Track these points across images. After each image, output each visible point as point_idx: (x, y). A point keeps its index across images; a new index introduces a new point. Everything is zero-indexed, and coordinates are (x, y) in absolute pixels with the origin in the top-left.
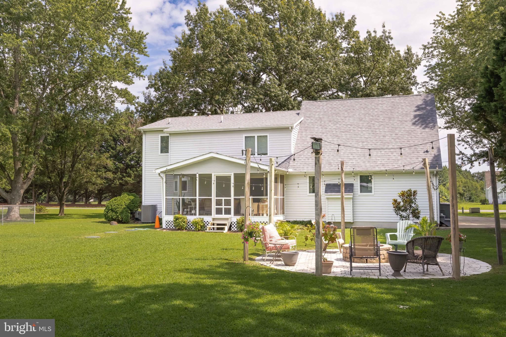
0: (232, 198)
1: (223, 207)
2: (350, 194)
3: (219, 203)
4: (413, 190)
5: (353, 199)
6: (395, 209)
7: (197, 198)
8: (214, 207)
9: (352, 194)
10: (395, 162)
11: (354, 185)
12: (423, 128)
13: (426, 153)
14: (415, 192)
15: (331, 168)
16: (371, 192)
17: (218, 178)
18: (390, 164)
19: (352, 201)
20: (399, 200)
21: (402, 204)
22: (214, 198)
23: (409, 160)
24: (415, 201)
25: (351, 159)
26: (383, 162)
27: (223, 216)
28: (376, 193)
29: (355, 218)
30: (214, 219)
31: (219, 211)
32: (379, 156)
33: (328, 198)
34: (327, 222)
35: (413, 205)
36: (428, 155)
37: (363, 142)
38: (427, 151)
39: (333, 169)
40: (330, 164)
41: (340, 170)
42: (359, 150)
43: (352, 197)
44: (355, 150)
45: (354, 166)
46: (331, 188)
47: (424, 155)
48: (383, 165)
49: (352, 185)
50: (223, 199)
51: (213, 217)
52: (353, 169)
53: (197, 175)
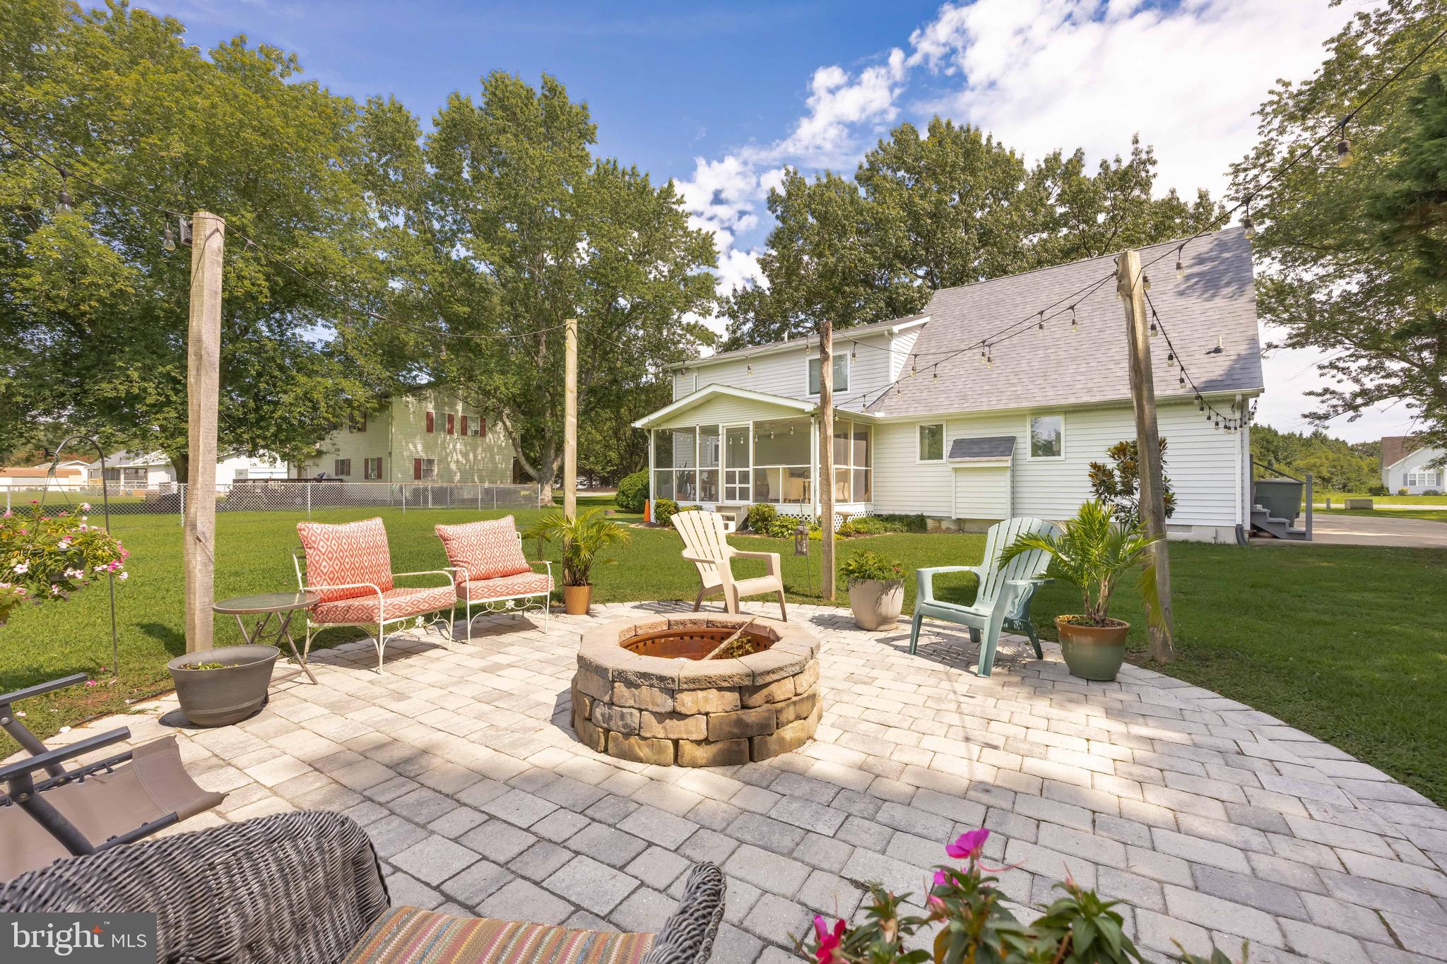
0: (751, 469)
1: (737, 485)
2: (1005, 458)
3: (730, 478)
5: (1014, 469)
6: (1097, 491)
7: (698, 469)
8: (722, 485)
9: (1010, 458)
11: (1019, 440)
12: (1208, 300)
13: (1213, 355)
15: (965, 405)
16: (1059, 453)
17: (729, 431)
19: (1008, 474)
20: (1111, 464)
21: (1117, 476)
22: (722, 469)
25: (1013, 385)
26: (1089, 385)
27: (737, 502)
28: (1069, 456)
29: (1018, 512)
30: (719, 508)
31: (731, 494)
32: (1082, 374)
33: (956, 470)
34: (954, 518)
36: (1219, 359)
37: (1047, 348)
38: (1217, 350)
39: (969, 407)
40: (964, 398)
41: (985, 408)
42: (1035, 364)
43: (1009, 464)
44: (1024, 366)
45: (1018, 398)
46: (963, 448)
47: (1206, 359)
48: (1090, 391)
49: (1012, 440)
50: (737, 470)
51: (720, 504)
52: (1013, 405)
53: (698, 426)
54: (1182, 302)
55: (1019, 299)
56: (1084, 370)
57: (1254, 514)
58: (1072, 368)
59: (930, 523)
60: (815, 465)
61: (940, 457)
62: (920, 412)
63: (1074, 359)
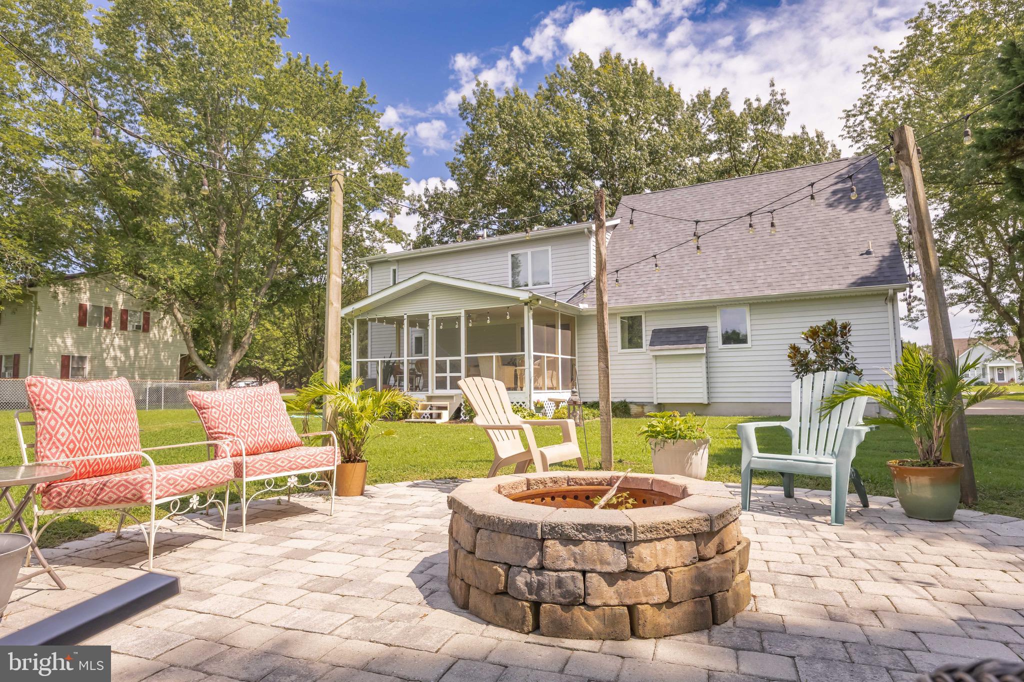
0: (463, 358)
1: (448, 375)
2: (700, 346)
3: (440, 367)
4: (839, 324)
5: (707, 356)
6: (796, 370)
7: (405, 359)
8: (432, 375)
9: (704, 345)
10: (797, 278)
11: (710, 330)
13: (865, 256)
14: (844, 327)
15: (662, 297)
16: (744, 341)
17: (439, 320)
18: (785, 283)
19: (704, 360)
20: (804, 346)
21: (812, 356)
22: (432, 358)
23: (828, 272)
24: (847, 348)
25: (702, 280)
26: (769, 280)
27: (448, 392)
28: (755, 343)
29: (713, 395)
30: (430, 398)
31: (441, 384)
32: (761, 271)
33: (656, 357)
34: (655, 403)
35: (842, 357)
36: (870, 260)
37: (728, 248)
38: (868, 253)
39: (665, 299)
40: (660, 291)
41: (680, 300)
42: (720, 262)
43: (704, 351)
44: (710, 264)
45: (708, 291)
46: (662, 337)
47: (861, 260)
48: (770, 285)
49: (705, 329)
50: (448, 359)
51: (430, 393)
52: (705, 298)
53: (405, 317)
54: (832, 212)
55: (698, 206)
56: (762, 267)
58: (752, 266)
59: (634, 409)
60: (530, 352)
61: (641, 346)
62: (622, 304)
63: (752, 258)
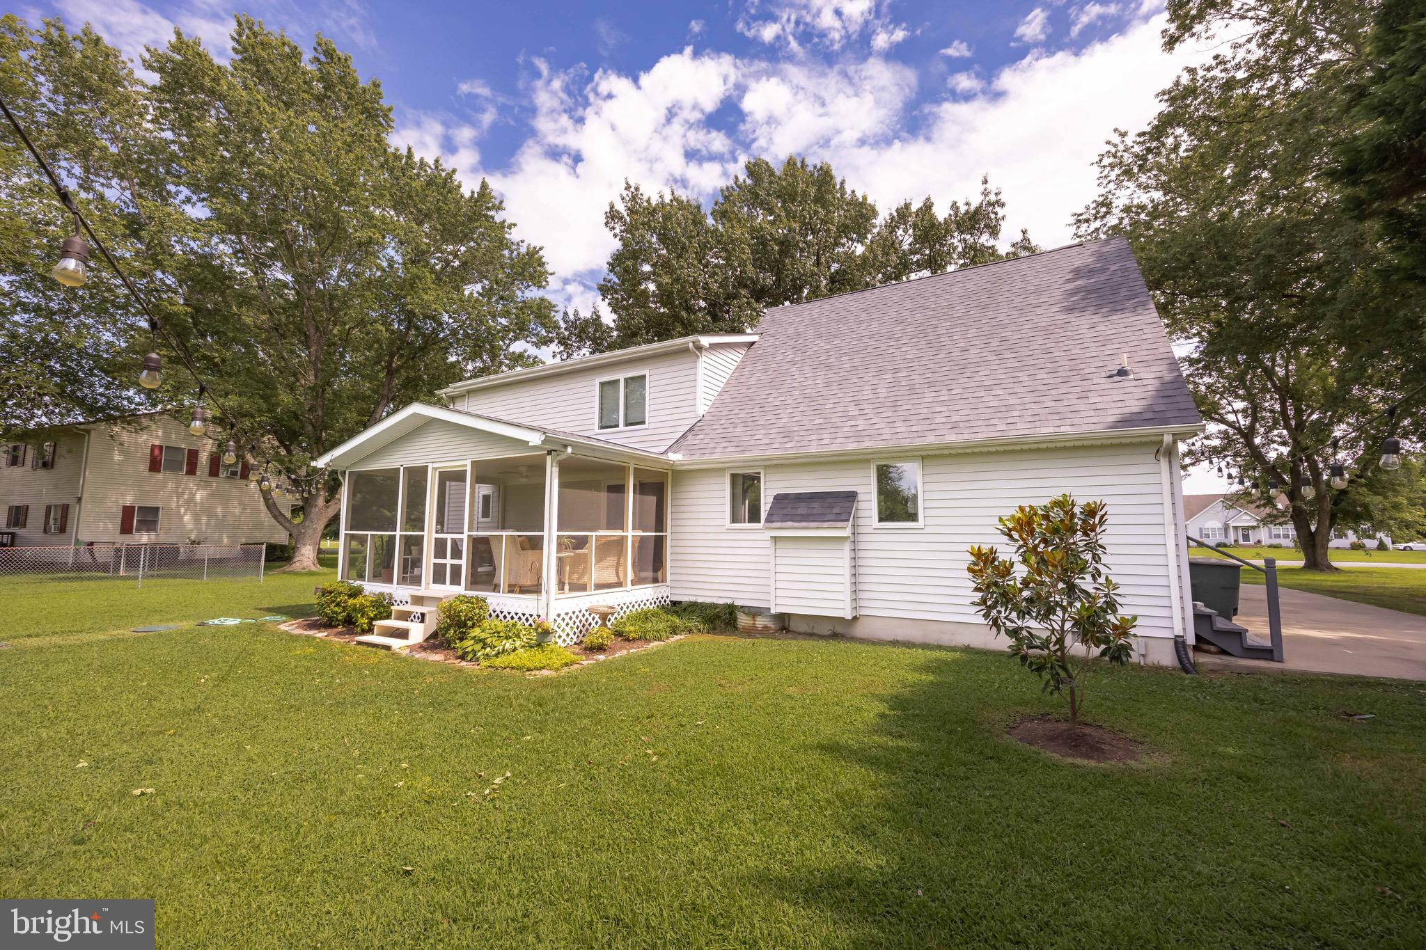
0: (466, 536)
1: (449, 561)
2: (840, 524)
3: (439, 550)
5: (854, 541)
8: (429, 560)
9: (848, 524)
10: (999, 415)
11: (860, 497)
13: (1117, 378)
14: (1091, 512)
15: (788, 445)
16: (913, 517)
18: (980, 423)
19: (847, 547)
21: (1020, 571)
22: (430, 534)
23: (1053, 404)
24: (1096, 558)
25: (852, 418)
26: (954, 419)
27: (446, 589)
28: (929, 521)
29: (862, 603)
31: (439, 577)
32: (943, 403)
33: (777, 539)
34: (773, 611)
36: (1126, 384)
37: (897, 371)
38: (1122, 373)
39: (792, 449)
40: (788, 435)
41: (813, 450)
42: (883, 391)
43: (847, 532)
44: (868, 393)
45: (858, 436)
46: (789, 507)
47: (1109, 384)
48: (954, 426)
49: (851, 496)
50: (449, 537)
51: (420, 591)
52: (851, 446)
53: (402, 469)
55: (864, 316)
56: (946, 398)
57: (1198, 617)
58: (930, 395)
59: (743, 620)
60: (551, 532)
61: (758, 521)
62: (731, 456)
63: (931, 384)
